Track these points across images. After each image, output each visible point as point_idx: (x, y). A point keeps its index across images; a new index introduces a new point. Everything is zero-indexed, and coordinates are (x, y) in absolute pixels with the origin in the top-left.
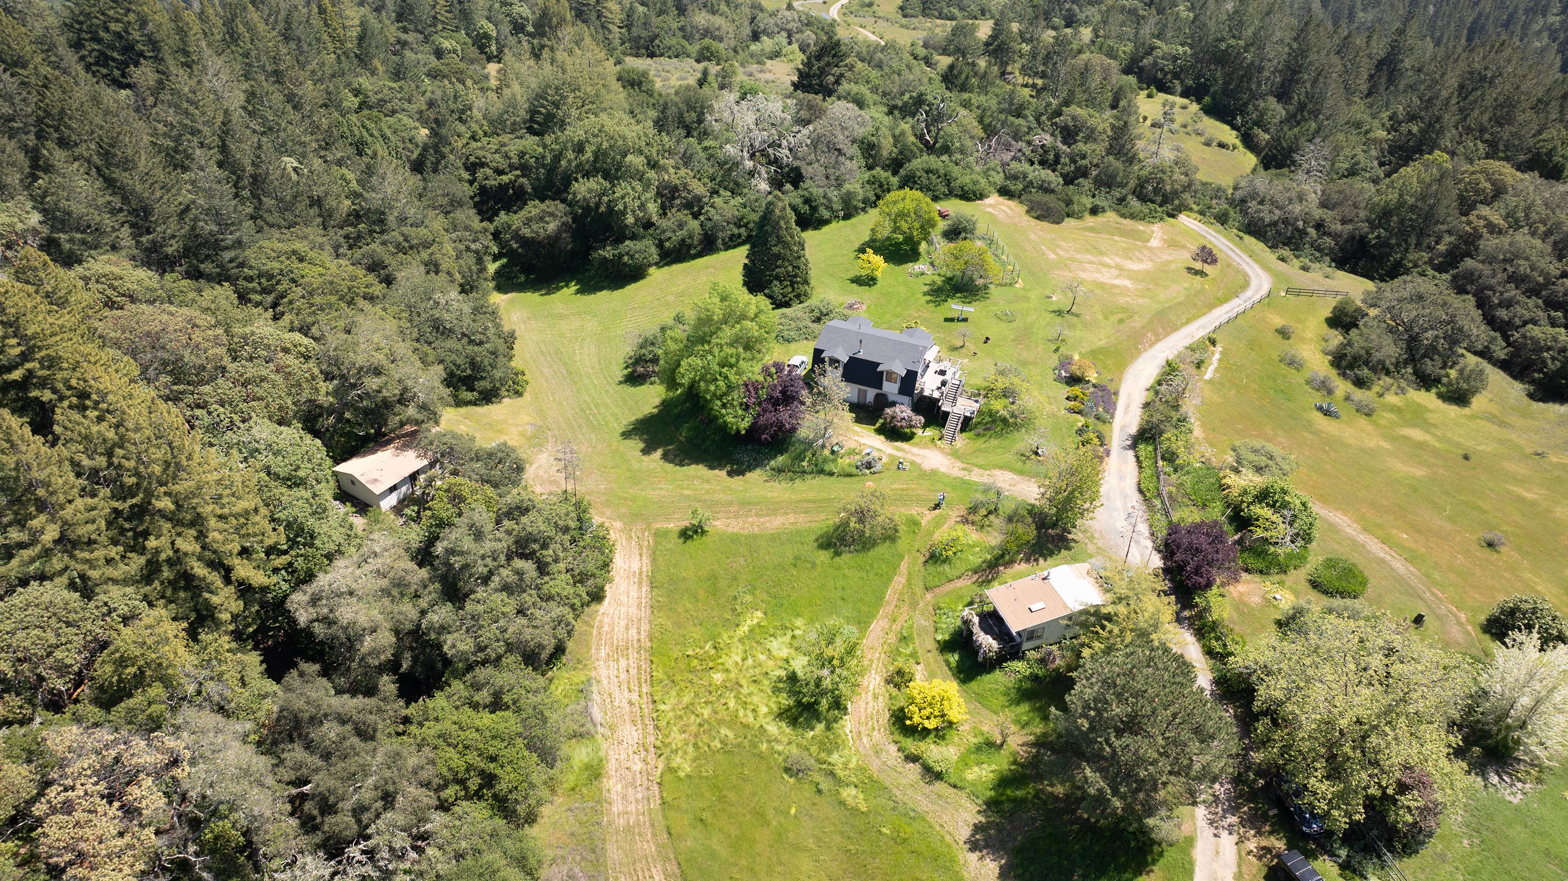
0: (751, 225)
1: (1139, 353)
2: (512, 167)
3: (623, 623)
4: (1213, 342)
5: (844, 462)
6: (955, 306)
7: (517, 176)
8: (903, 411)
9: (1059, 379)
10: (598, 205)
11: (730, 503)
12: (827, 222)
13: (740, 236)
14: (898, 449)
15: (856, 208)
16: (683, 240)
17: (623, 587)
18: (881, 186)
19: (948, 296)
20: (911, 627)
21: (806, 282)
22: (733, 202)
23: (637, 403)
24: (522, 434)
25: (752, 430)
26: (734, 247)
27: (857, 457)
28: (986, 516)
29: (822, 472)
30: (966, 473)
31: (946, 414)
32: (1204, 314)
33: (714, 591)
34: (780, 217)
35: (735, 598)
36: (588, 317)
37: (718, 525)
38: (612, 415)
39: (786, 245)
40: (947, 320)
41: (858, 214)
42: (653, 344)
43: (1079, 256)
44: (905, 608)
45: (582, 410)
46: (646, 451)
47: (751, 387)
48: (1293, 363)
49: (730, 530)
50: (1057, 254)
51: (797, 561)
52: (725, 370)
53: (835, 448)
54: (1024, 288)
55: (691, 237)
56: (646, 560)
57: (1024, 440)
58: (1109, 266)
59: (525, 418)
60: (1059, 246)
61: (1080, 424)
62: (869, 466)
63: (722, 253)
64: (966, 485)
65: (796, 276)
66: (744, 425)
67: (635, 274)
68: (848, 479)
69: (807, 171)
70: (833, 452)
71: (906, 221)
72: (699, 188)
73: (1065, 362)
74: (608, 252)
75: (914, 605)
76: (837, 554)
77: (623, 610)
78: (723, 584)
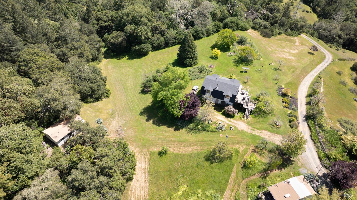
0: (179, 39)
1: (300, 82)
2: (109, 20)
3: (139, 189)
4: (321, 78)
5: (213, 127)
6: (243, 67)
7: (111, 23)
8: (231, 108)
9: (279, 94)
10: (133, 33)
11: (175, 141)
12: (202, 38)
13: (176, 42)
14: (230, 121)
15: (210, 34)
16: (159, 44)
17: (139, 175)
18: (218, 27)
19: (240, 63)
20: (238, 195)
21: (197, 59)
22: (174, 32)
23: (145, 101)
24: (108, 113)
25: (182, 116)
26: (174, 45)
27: (217, 125)
28: (262, 149)
29: (205, 130)
30: (253, 131)
31: (245, 109)
32: (315, 67)
33: (170, 176)
34: (189, 39)
35: (177, 180)
36: (131, 68)
37: (172, 150)
38: (137, 105)
39: (191, 48)
40: (241, 72)
41: (211, 35)
42: (149, 81)
43: (277, 49)
44: (236, 186)
45: (127, 103)
46: (148, 120)
47: (182, 102)
48: (344, 83)
49: (175, 152)
50: (271, 48)
51: (198, 165)
52: (173, 97)
53: (209, 122)
54: (263, 61)
55: (161, 43)
56: (147, 164)
57: (272, 119)
58: (286, 52)
59: (110, 107)
60: (271, 46)
61: (289, 112)
62: (221, 129)
63: (171, 47)
64: (254, 137)
65: (194, 57)
66: (180, 114)
67: (145, 54)
68: (214, 133)
69: (196, 22)
70: (208, 123)
71: (227, 39)
72: (164, 28)
73: (280, 88)
74: (136, 48)
75: (239, 185)
76: (212, 163)
77: (139, 183)
78: (173, 173)
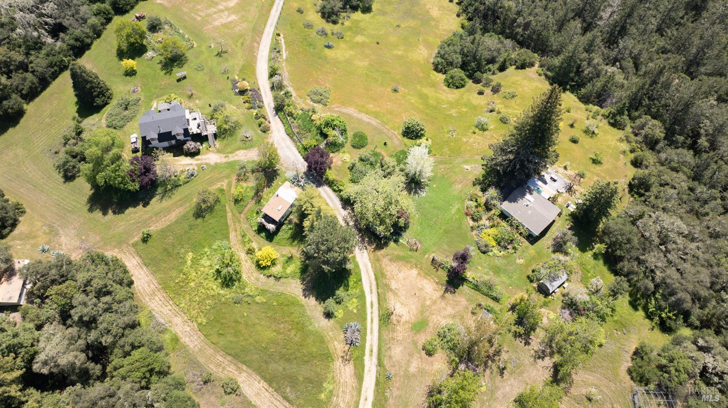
1: (255, 57)
3: (146, 285)
4: (279, 35)
5: (182, 177)
6: (178, 73)
8: (191, 145)
9: (236, 94)
11: (151, 217)
12: (92, 43)
14: (198, 160)
15: (100, 30)
16: (30, 87)
17: (137, 273)
18: (104, 13)
19: (171, 67)
20: (243, 231)
24: (45, 233)
25: (141, 187)
27: (186, 173)
28: (245, 174)
29: (177, 186)
30: (227, 158)
31: (206, 136)
32: (269, 17)
33: (169, 254)
34: (81, 73)
35: (178, 253)
37: (153, 229)
38: (74, 200)
39: (91, 82)
40: (179, 80)
41: (103, 32)
42: (67, 162)
43: (208, 12)
44: (237, 224)
45: (59, 205)
46: (105, 214)
47: (131, 173)
48: (309, 26)
49: (159, 228)
51: (191, 227)
53: (176, 174)
54: (198, 46)
56: (137, 258)
57: (242, 133)
59: (39, 224)
61: (255, 114)
62: (192, 175)
64: (230, 165)
66: (137, 187)
67: (20, 113)
68: (188, 184)
70: (176, 176)
71: (132, 37)
73: (235, 83)
75: (239, 221)
76: (204, 217)
77: (143, 280)
78: (170, 250)
